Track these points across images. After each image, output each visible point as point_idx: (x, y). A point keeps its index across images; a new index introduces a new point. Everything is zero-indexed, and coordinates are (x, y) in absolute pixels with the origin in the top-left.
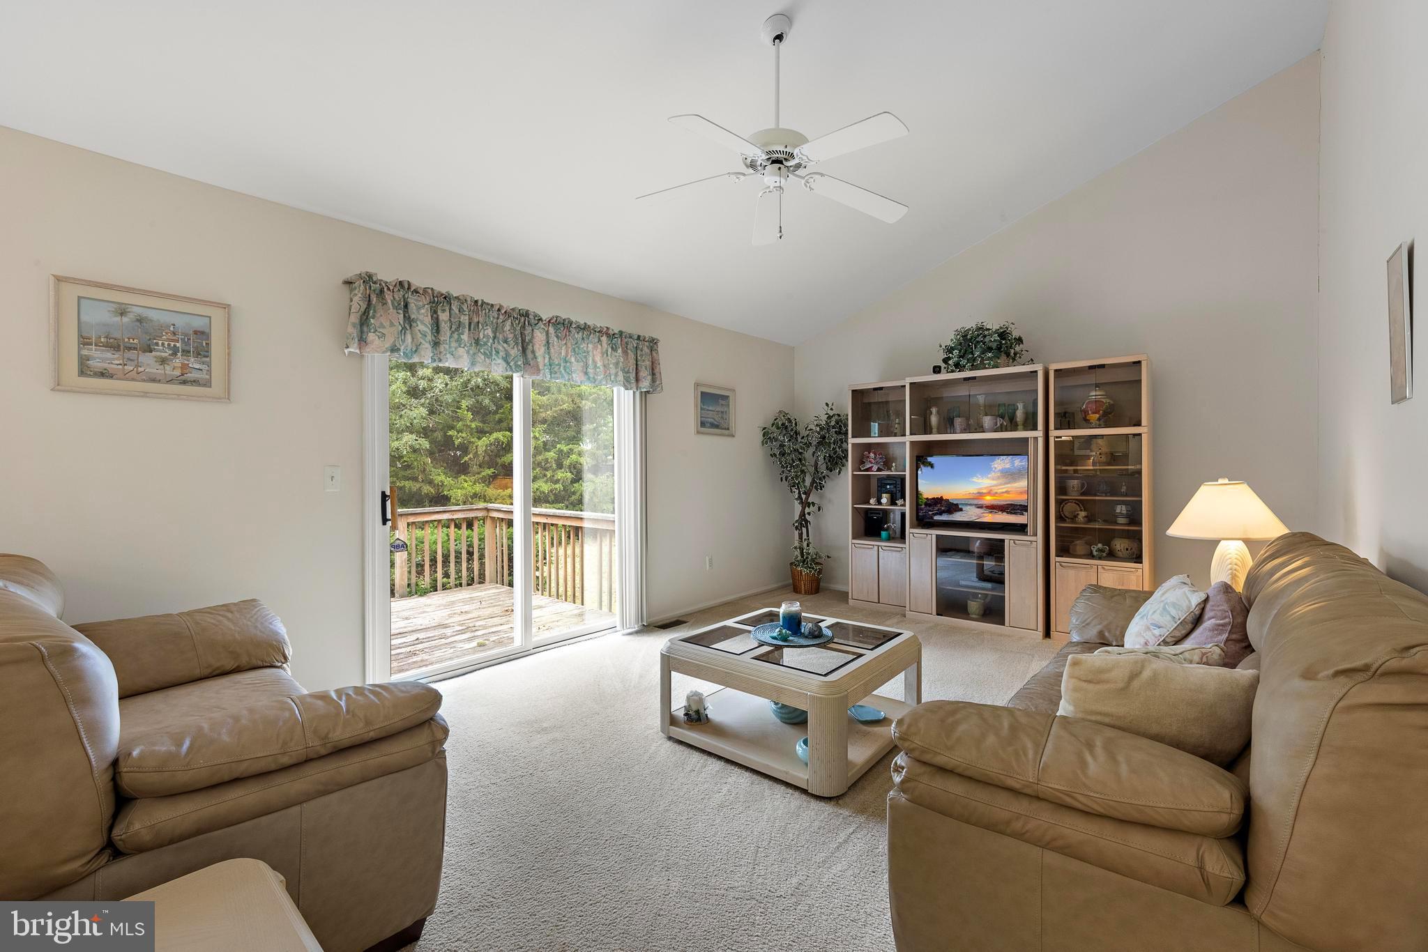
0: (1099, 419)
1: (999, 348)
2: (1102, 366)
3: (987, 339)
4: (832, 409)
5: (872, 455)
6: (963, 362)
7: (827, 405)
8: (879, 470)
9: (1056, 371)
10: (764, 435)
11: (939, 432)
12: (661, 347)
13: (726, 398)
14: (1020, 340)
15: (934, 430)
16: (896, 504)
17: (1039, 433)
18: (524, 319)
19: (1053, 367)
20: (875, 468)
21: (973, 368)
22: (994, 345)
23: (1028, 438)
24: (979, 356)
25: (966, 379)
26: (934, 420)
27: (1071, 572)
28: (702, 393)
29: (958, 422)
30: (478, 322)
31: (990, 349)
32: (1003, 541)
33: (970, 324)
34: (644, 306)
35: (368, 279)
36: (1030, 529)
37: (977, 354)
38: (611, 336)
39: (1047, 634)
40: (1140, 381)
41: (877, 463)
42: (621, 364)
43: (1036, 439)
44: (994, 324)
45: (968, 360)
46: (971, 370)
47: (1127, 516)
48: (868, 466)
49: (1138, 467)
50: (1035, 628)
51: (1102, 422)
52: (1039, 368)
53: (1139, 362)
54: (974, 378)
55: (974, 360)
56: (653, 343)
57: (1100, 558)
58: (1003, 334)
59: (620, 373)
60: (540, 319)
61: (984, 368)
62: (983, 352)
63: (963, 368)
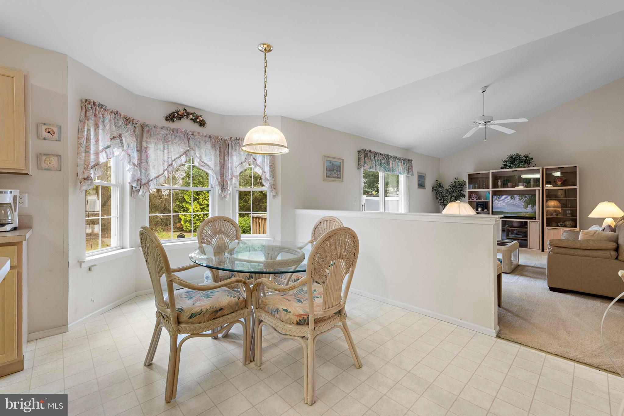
0: (561, 184)
1: (525, 161)
2: (563, 168)
3: (521, 158)
4: (457, 180)
5: (474, 195)
6: (512, 165)
7: (455, 178)
8: (477, 200)
9: (546, 169)
10: (432, 188)
11: (502, 188)
12: (413, 162)
13: (424, 176)
14: (532, 159)
15: (500, 187)
16: (484, 211)
17: (540, 188)
18: (388, 157)
19: (545, 168)
20: (475, 199)
21: (516, 168)
22: (524, 161)
23: (536, 190)
24: (518, 164)
25: (513, 171)
26: (500, 184)
27: (552, 231)
28: (419, 175)
29: (509, 184)
30: (381, 159)
31: (522, 162)
32: (527, 222)
33: (514, 153)
34: (407, 150)
35: (364, 150)
36: (537, 218)
37: (517, 163)
38: (404, 160)
39: (543, 250)
40: (576, 172)
41: (476, 198)
42: (406, 168)
43: (539, 190)
44: (523, 153)
45: (514, 165)
46: (515, 168)
47: (571, 214)
48: (473, 199)
49: (575, 198)
50: (539, 249)
51: (562, 185)
52: (540, 168)
53: (576, 167)
54: (516, 171)
55: (516, 165)
56: (411, 160)
57: (562, 227)
58: (526, 157)
59: (406, 171)
60: (391, 157)
61: (520, 168)
62: (519, 163)
63: (512, 168)
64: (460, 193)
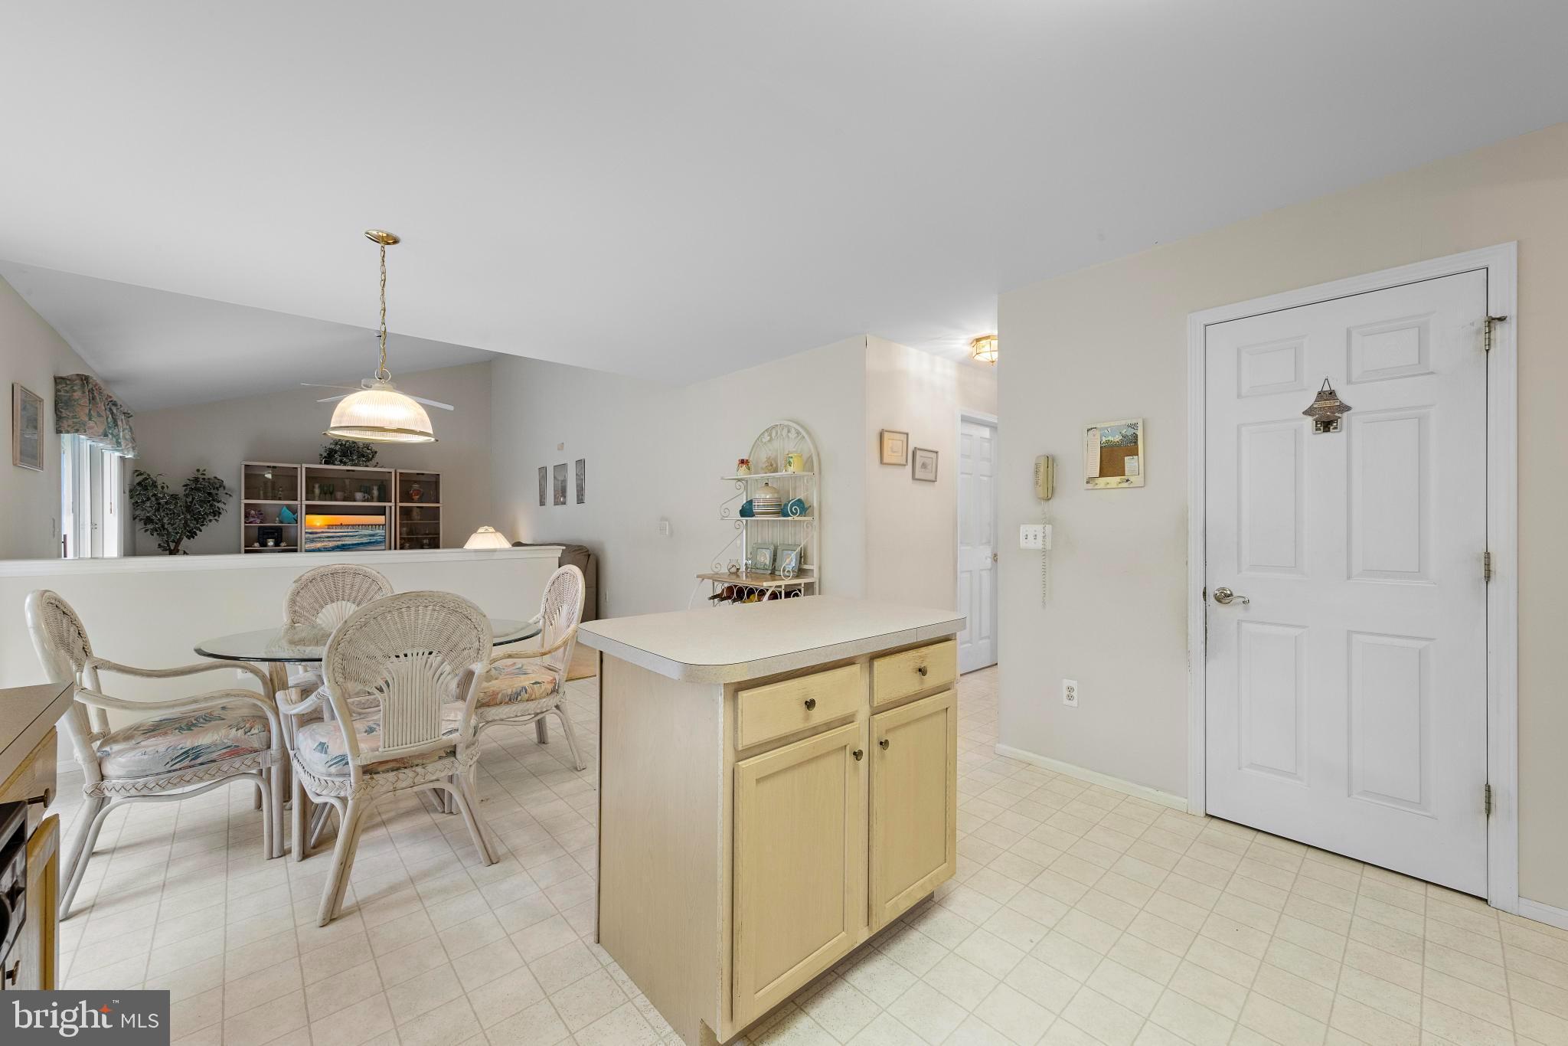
0: (419, 499)
1: (366, 456)
2: (423, 474)
3: (358, 449)
4: (203, 474)
5: (253, 512)
6: (344, 460)
7: (197, 470)
8: (261, 523)
9: (400, 473)
11: (320, 500)
14: (376, 452)
15: (317, 498)
16: (279, 546)
17: (392, 504)
19: (399, 471)
20: (258, 521)
22: (363, 454)
23: (386, 506)
25: (348, 471)
26: (317, 491)
29: (339, 494)
35: (62, 377)
37: (354, 457)
40: (439, 483)
41: (258, 518)
43: (391, 507)
45: (348, 459)
46: (352, 466)
48: (252, 519)
49: (438, 519)
52: (393, 471)
53: (439, 475)
54: (353, 471)
56: (130, 417)
58: (366, 448)
61: (360, 466)
62: (359, 457)
63: (345, 464)
64: (211, 505)
